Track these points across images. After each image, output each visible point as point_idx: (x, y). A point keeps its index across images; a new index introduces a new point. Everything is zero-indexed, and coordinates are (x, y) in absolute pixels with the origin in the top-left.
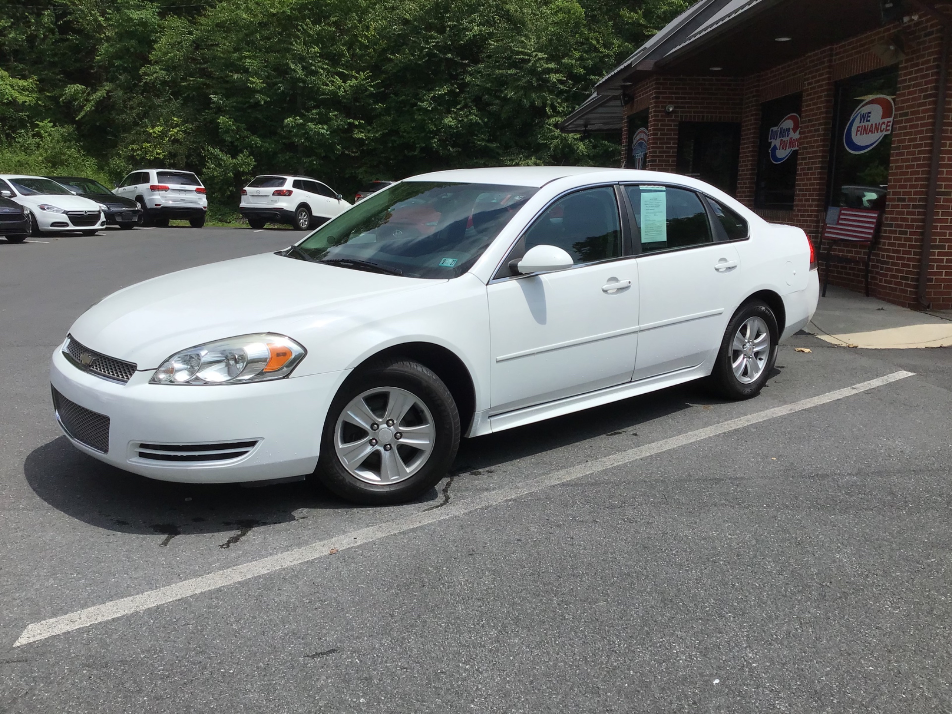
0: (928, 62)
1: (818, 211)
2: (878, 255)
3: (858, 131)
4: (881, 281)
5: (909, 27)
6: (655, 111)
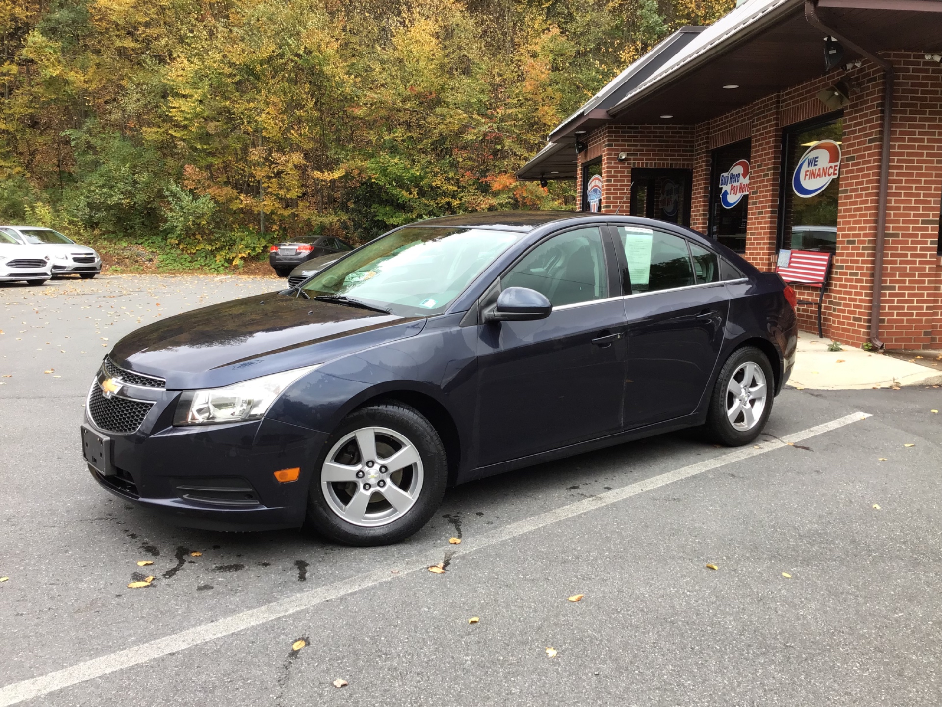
0: (872, 107)
1: (770, 254)
2: (829, 296)
3: (806, 175)
4: (834, 322)
5: (853, 73)
6: (608, 159)
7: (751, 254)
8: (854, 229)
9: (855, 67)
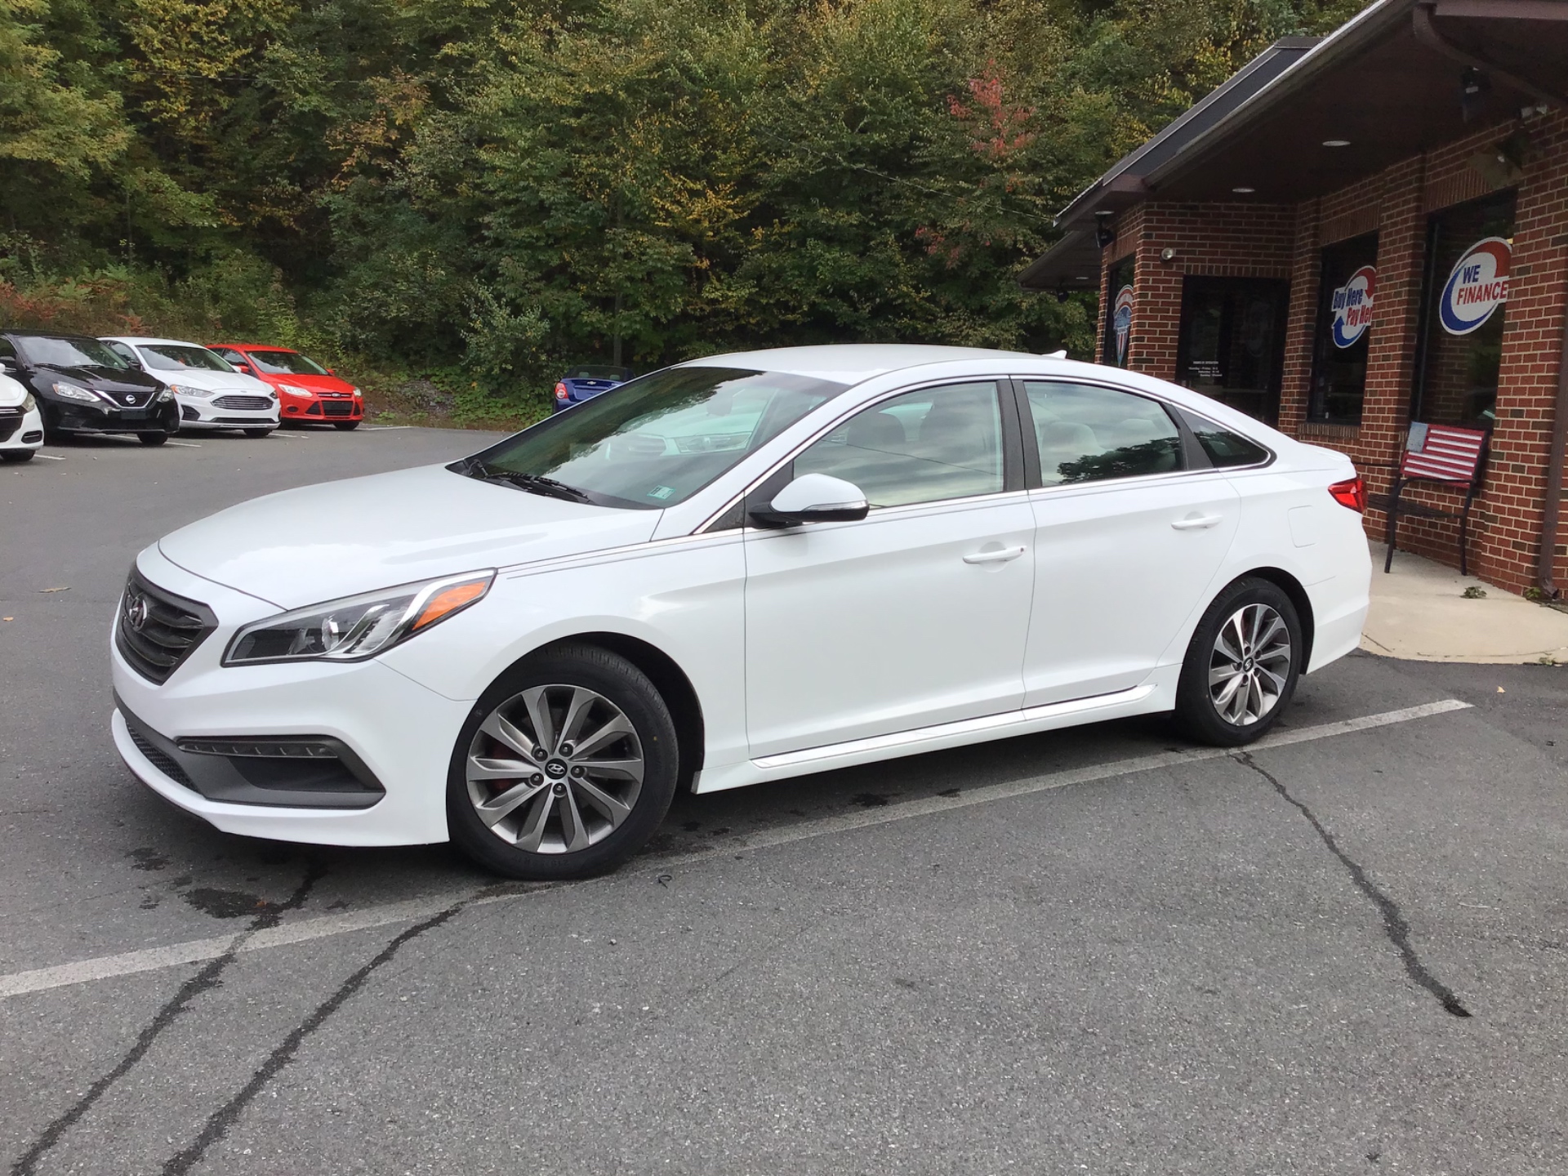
0: (1560, 183)
1: (1397, 429)
2: (1481, 506)
3: (1460, 296)
4: (1484, 549)
5: (1534, 125)
6: (1144, 258)
7: (1370, 427)
8: (1521, 391)
9: (1537, 114)
